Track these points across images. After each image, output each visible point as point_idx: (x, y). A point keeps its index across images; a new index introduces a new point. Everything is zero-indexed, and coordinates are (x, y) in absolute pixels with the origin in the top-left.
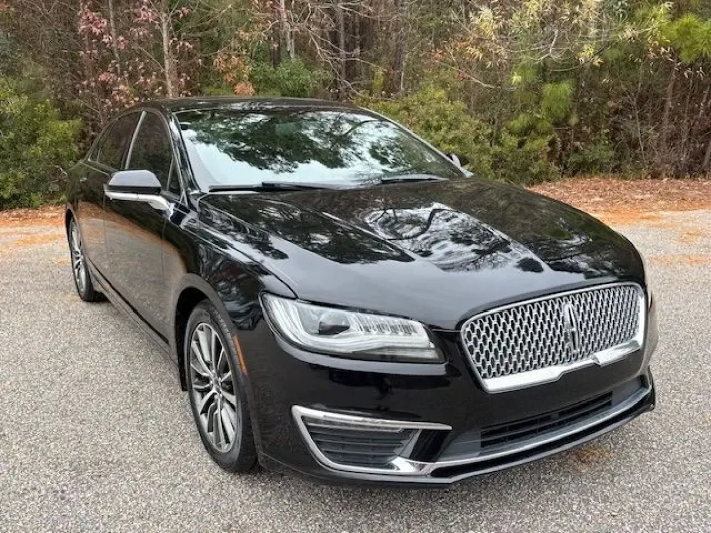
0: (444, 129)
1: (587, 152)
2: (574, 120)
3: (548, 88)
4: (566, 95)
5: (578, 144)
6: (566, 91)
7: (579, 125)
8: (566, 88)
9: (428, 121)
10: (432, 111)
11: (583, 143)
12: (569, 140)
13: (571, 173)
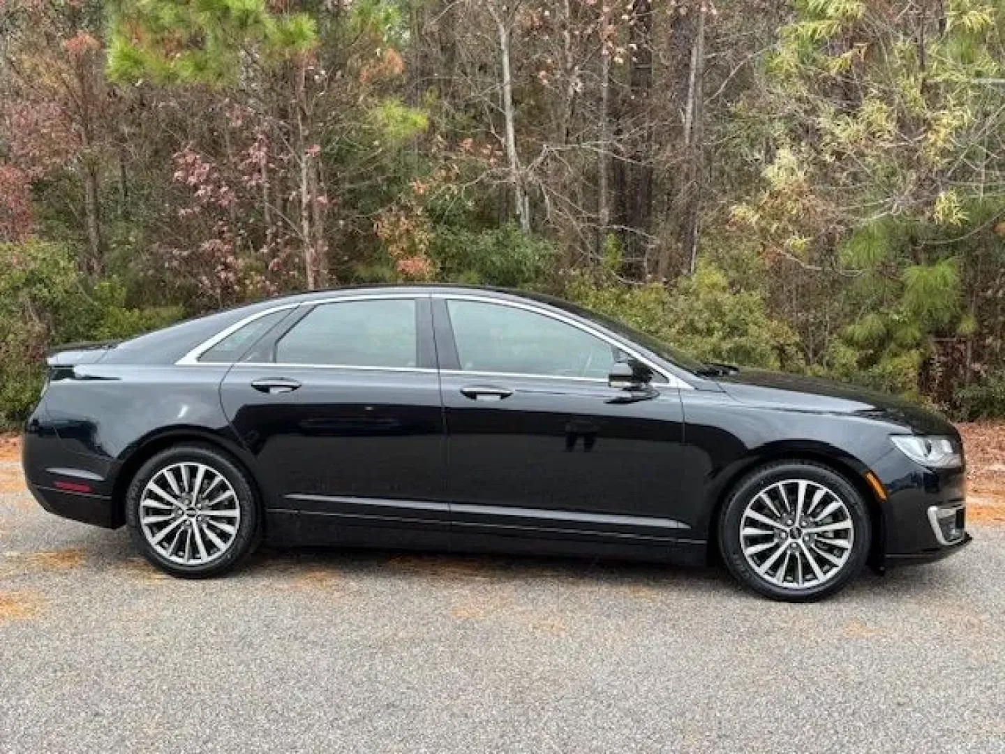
0: (717, 335)
1: (992, 381)
2: (968, 326)
3: (913, 273)
4: (946, 284)
5: (977, 366)
6: (944, 278)
7: (979, 336)
8: (946, 272)
9: (692, 321)
10: (699, 305)
11: (986, 367)
12: (961, 361)
13: (966, 417)
